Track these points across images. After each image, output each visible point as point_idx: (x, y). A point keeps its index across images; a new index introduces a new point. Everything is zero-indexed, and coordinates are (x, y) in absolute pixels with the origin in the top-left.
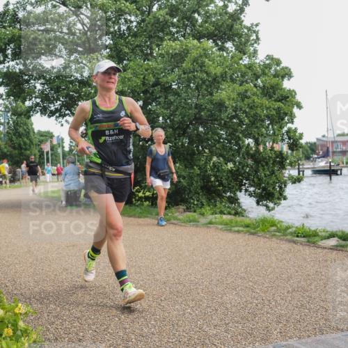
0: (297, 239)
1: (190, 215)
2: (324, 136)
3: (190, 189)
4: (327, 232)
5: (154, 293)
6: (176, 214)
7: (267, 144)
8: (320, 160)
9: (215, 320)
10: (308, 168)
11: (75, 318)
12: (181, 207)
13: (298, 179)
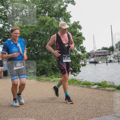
0: (84, 86)
1: (47, 78)
2: (93, 50)
3: (48, 69)
4: (94, 83)
5: (34, 106)
6: (42, 78)
7: (74, 53)
8: (92, 58)
9: (55, 115)
10: (88, 61)
11: (5, 116)
12: (44, 75)
13: (84, 65)
